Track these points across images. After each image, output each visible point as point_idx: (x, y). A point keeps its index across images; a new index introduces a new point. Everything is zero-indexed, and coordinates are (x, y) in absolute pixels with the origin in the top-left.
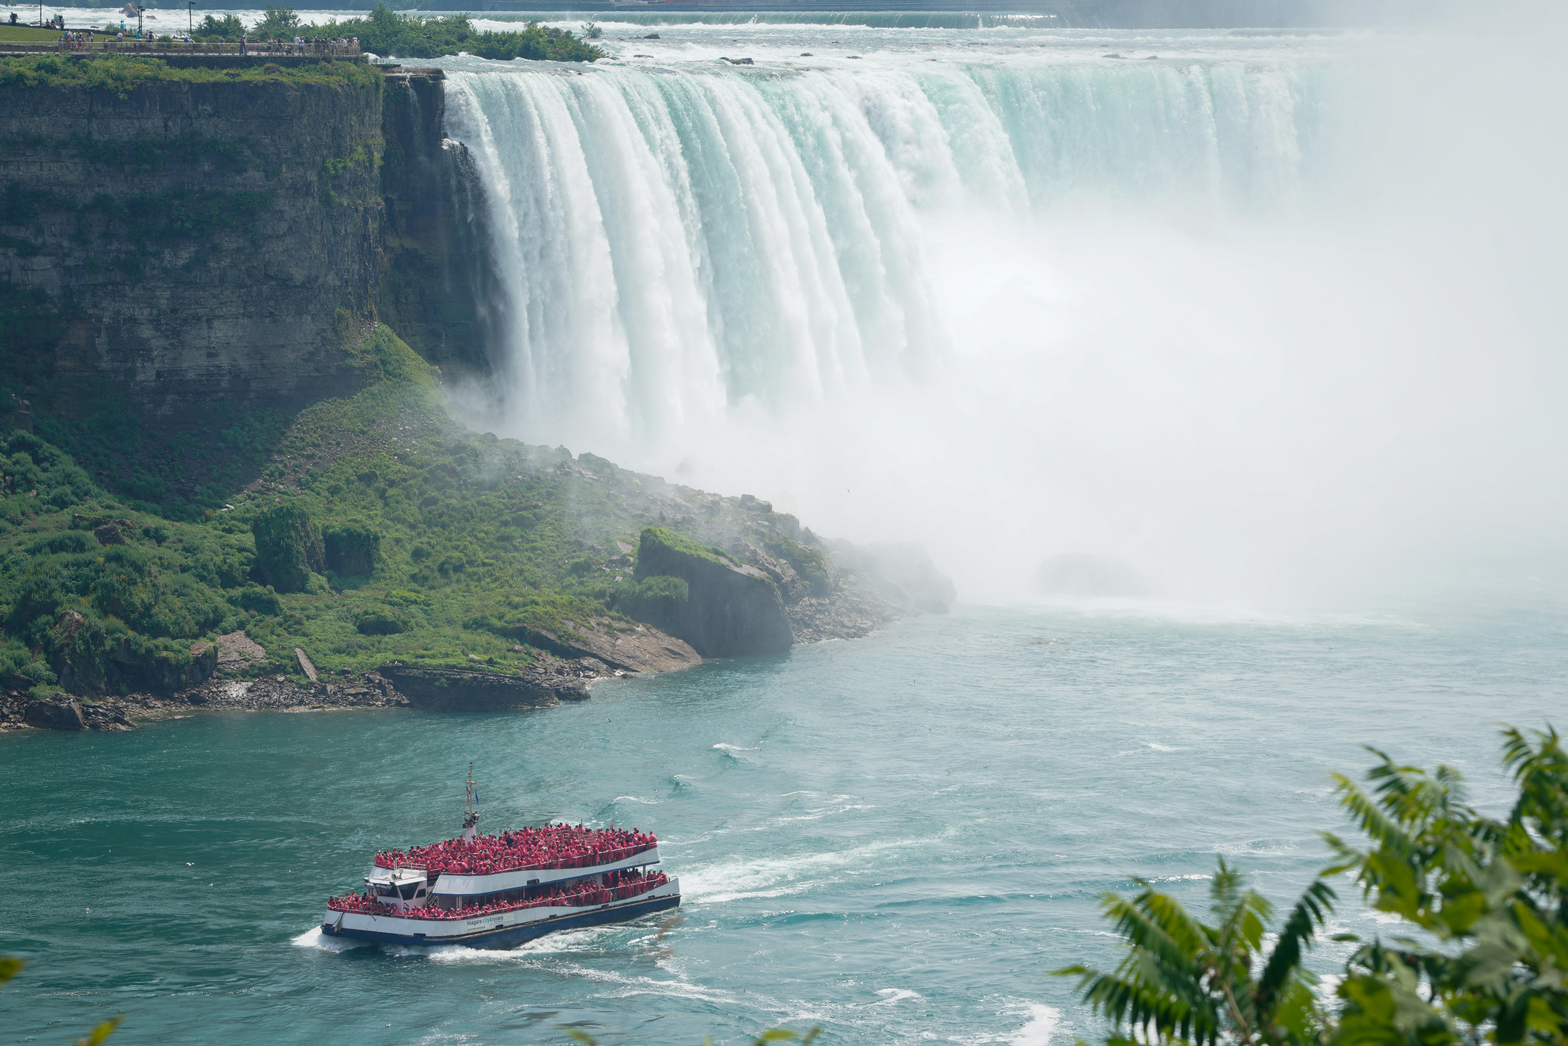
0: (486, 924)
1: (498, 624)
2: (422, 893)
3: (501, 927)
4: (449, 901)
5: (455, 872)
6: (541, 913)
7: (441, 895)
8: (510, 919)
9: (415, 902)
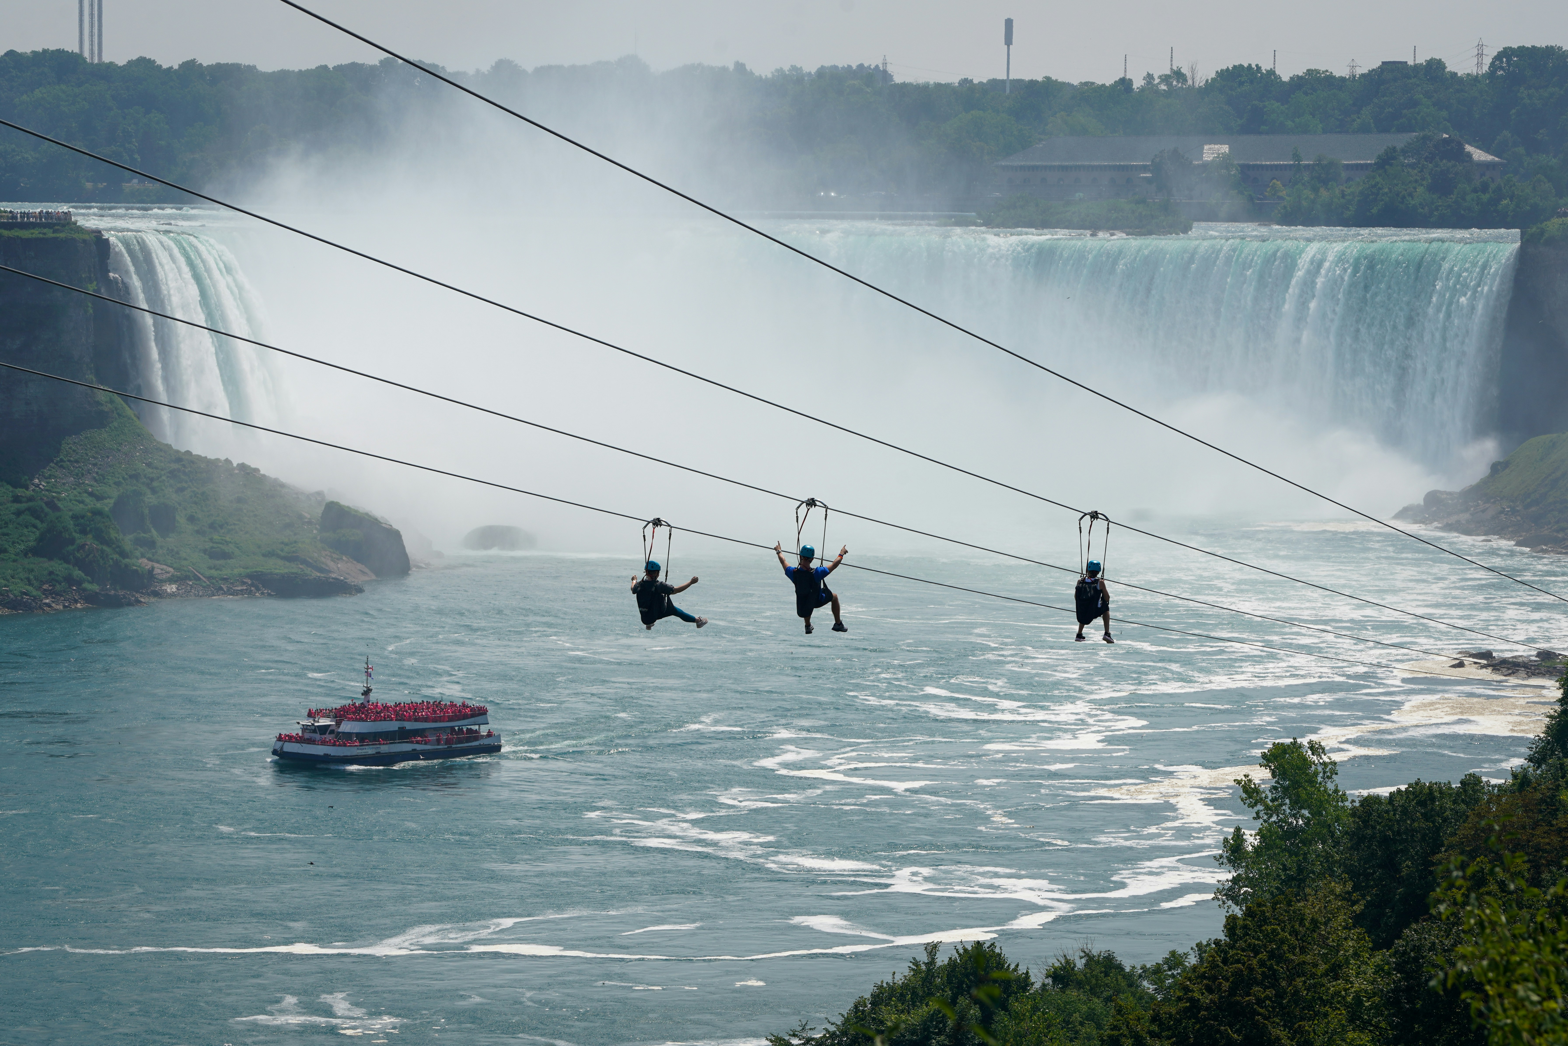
0: (369, 750)
1: (282, 554)
2: (332, 732)
3: (379, 753)
4: (348, 736)
5: (350, 719)
6: (407, 747)
7: (343, 733)
8: (385, 749)
9: (328, 737)
